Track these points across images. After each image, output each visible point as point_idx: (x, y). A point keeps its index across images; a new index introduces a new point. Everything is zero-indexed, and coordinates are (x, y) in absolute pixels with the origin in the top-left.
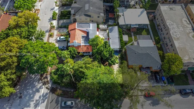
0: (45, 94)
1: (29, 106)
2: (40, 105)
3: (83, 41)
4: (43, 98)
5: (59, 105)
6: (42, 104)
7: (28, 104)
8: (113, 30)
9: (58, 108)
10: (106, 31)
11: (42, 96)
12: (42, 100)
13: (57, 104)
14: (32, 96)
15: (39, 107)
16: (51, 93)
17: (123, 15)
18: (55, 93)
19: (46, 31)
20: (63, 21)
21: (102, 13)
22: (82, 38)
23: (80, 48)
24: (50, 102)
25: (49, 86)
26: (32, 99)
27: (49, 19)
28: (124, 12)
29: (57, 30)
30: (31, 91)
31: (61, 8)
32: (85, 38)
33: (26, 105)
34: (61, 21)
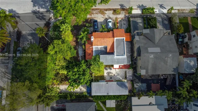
0: (44, 17)
1: (34, 6)
2: (34, 15)
3: (101, 48)
4: (41, 17)
5: (33, 31)
6: (35, 17)
7: (36, 5)
8: (122, 87)
9: (31, 31)
10: (125, 79)
11: (43, 16)
12: (39, 16)
13: (34, 30)
14: (43, 6)
15: (32, 15)
16: (45, 23)
17: (150, 104)
18: (45, 26)
19: (123, 5)
20: (140, 23)
21: (147, 72)
22: (104, 47)
23: (90, 46)
24: (36, 23)
25: (52, 20)
26: (40, 7)
27: (142, 5)
28: (156, 106)
29: (125, 17)
30: (48, 5)
31: (165, 16)
32: (105, 51)
33: (35, 3)
34: (139, 20)
